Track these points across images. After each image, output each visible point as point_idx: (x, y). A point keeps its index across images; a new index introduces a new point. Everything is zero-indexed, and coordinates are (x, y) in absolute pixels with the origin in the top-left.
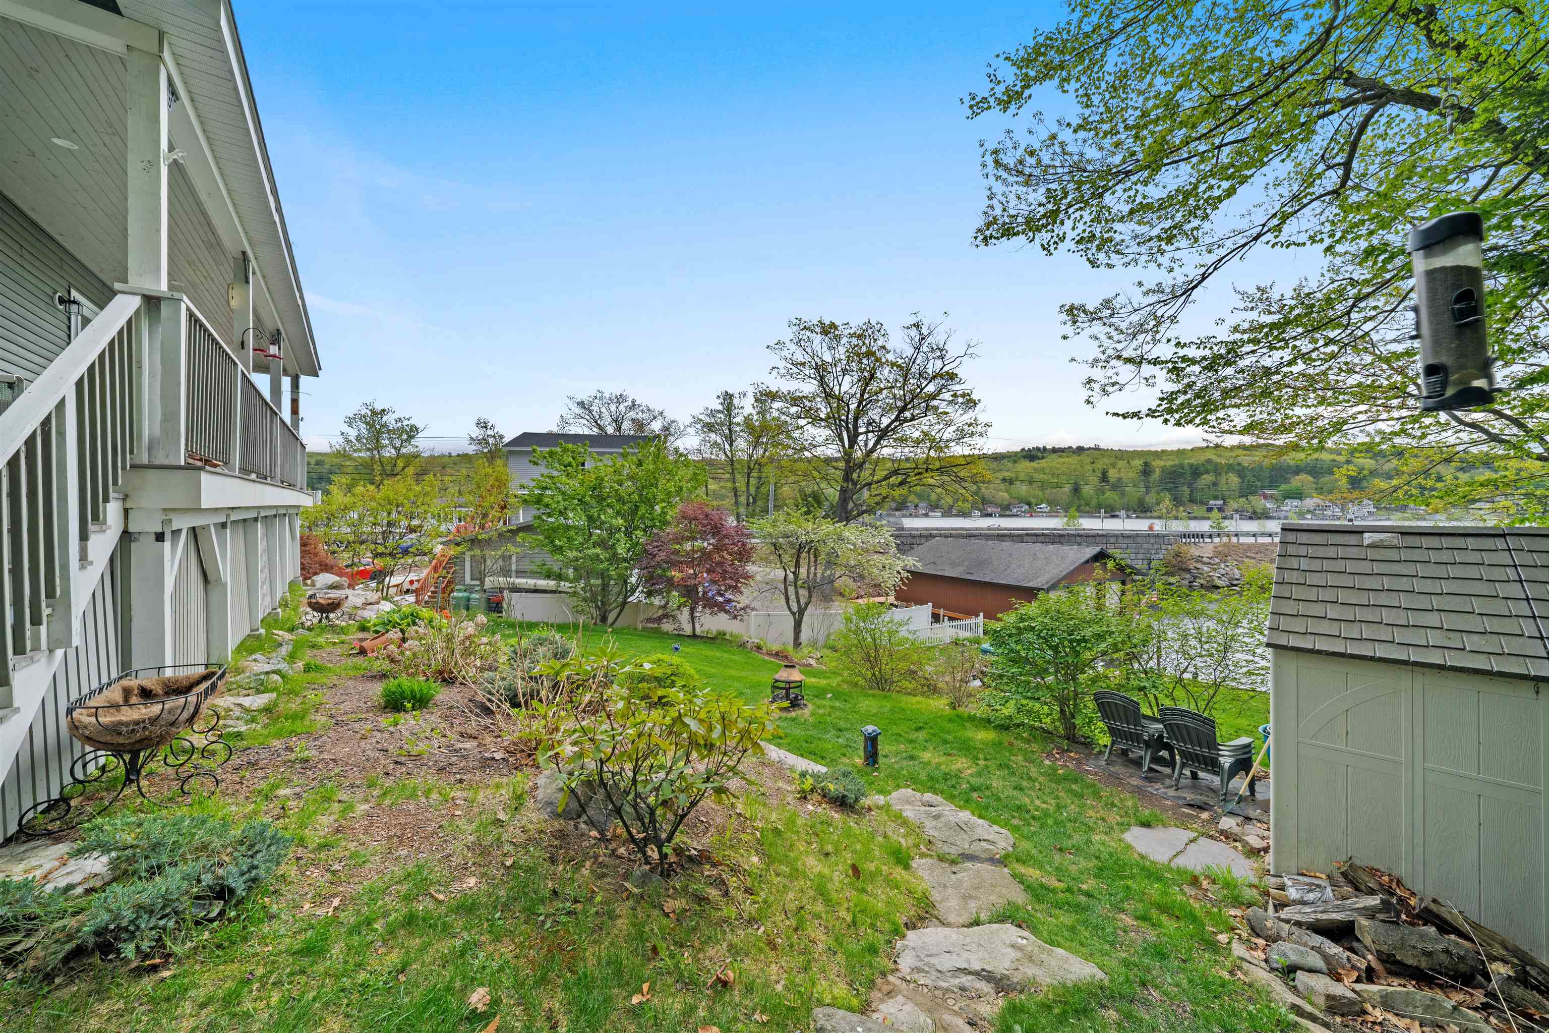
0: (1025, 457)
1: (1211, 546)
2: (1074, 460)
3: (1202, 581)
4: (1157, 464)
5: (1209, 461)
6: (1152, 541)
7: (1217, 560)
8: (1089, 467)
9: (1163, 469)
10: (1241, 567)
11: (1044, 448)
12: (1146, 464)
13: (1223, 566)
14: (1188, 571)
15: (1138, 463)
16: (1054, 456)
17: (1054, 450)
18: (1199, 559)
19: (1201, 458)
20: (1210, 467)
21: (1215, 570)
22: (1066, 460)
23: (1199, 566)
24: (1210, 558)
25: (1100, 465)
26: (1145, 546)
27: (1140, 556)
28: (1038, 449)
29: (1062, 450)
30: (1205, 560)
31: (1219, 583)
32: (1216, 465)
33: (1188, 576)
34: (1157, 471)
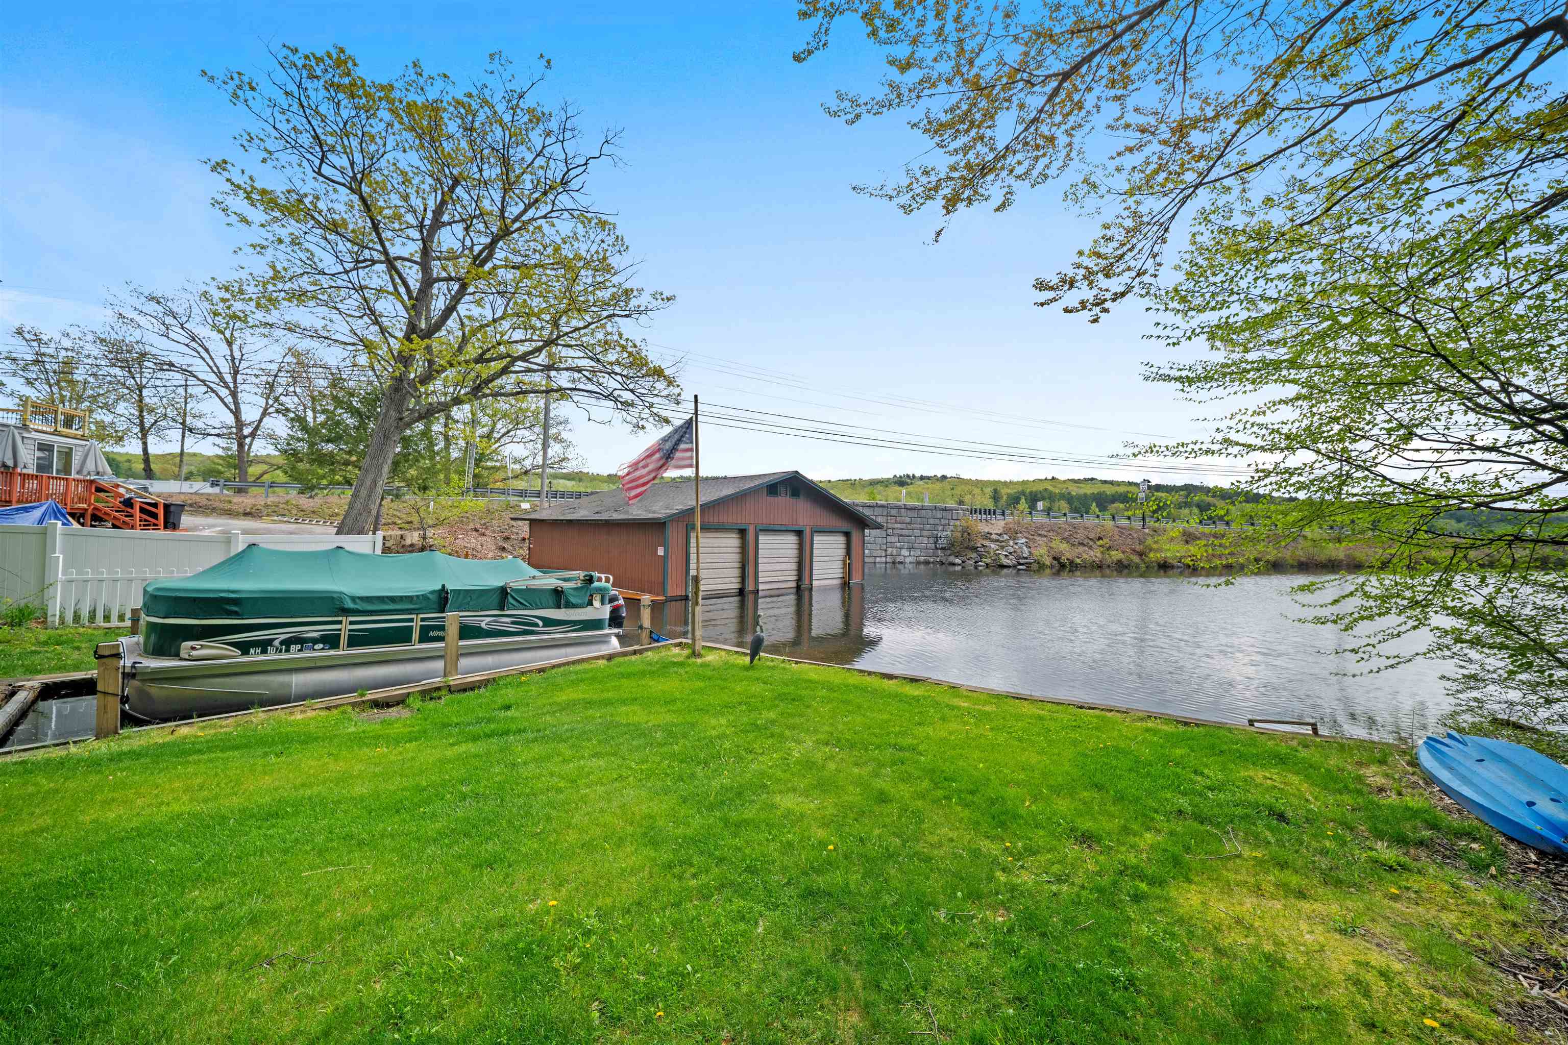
0: (895, 483)
1: (1002, 523)
2: (938, 486)
3: (988, 561)
4: (1004, 491)
5: (1046, 489)
6: (939, 514)
7: (1006, 537)
8: (949, 493)
9: (1009, 495)
10: (1031, 544)
11: (914, 476)
12: (995, 491)
13: (1011, 543)
14: (975, 549)
15: (989, 490)
16: (921, 483)
17: (922, 478)
18: (987, 536)
19: (1041, 488)
20: (1046, 495)
21: (1002, 547)
22: (930, 486)
23: (987, 543)
24: (1000, 535)
25: (958, 491)
26: (931, 521)
27: (925, 533)
28: (908, 476)
29: (929, 478)
30: (994, 537)
31: (1005, 561)
32: (1051, 492)
33: (974, 555)
34: (1005, 497)
